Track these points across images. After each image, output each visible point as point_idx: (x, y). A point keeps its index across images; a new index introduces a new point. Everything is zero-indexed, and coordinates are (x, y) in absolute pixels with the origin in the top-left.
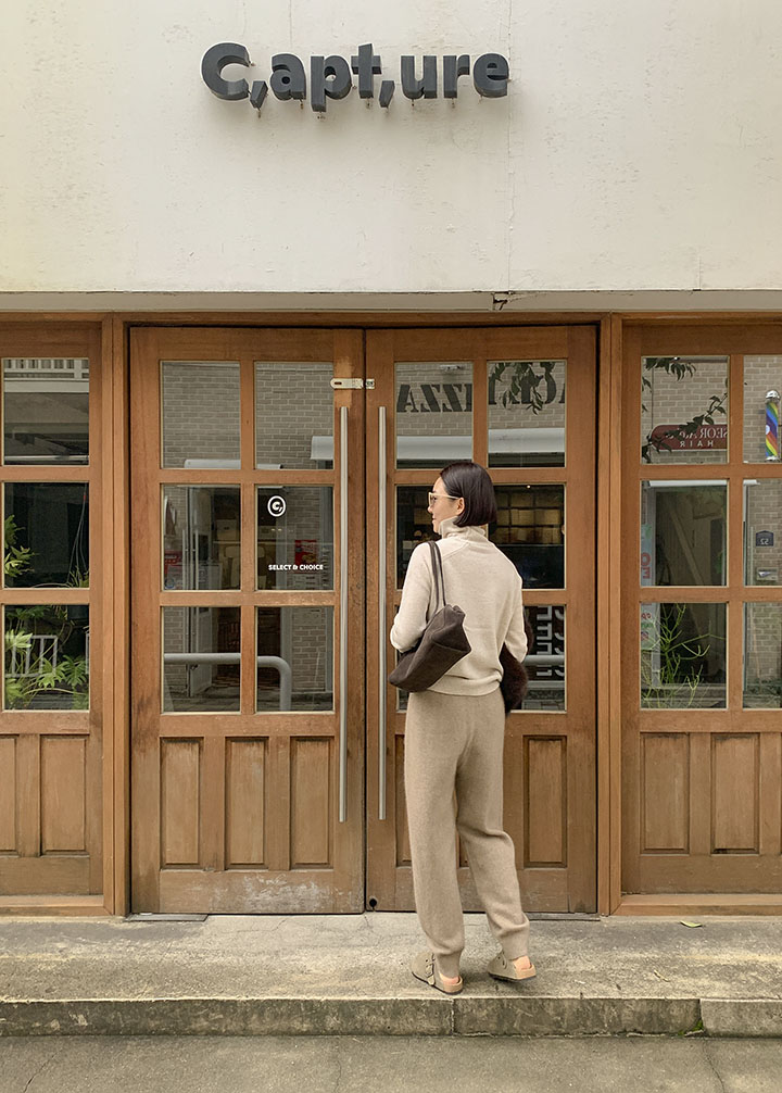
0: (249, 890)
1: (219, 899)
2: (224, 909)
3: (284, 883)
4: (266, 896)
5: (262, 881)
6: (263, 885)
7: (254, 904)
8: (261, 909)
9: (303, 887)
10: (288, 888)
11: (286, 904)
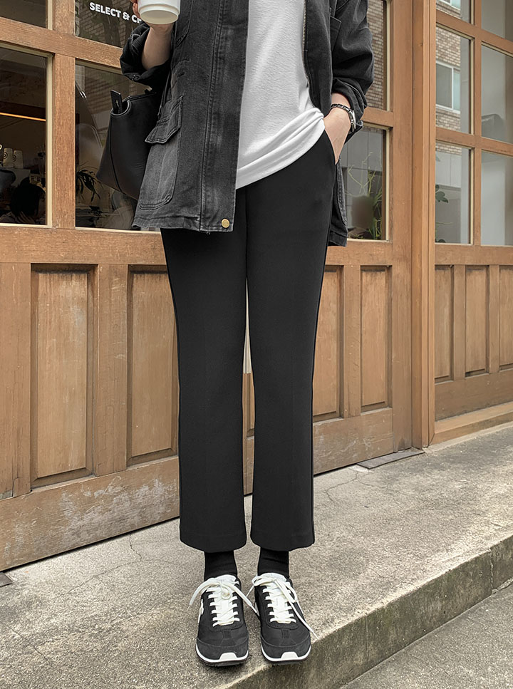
0: (68, 514)
1: (21, 540)
2: (29, 555)
3: (119, 489)
4: (95, 517)
5: (88, 494)
6: (91, 501)
7: (77, 534)
8: (86, 538)
9: (145, 489)
10: (124, 496)
11: (122, 519)
